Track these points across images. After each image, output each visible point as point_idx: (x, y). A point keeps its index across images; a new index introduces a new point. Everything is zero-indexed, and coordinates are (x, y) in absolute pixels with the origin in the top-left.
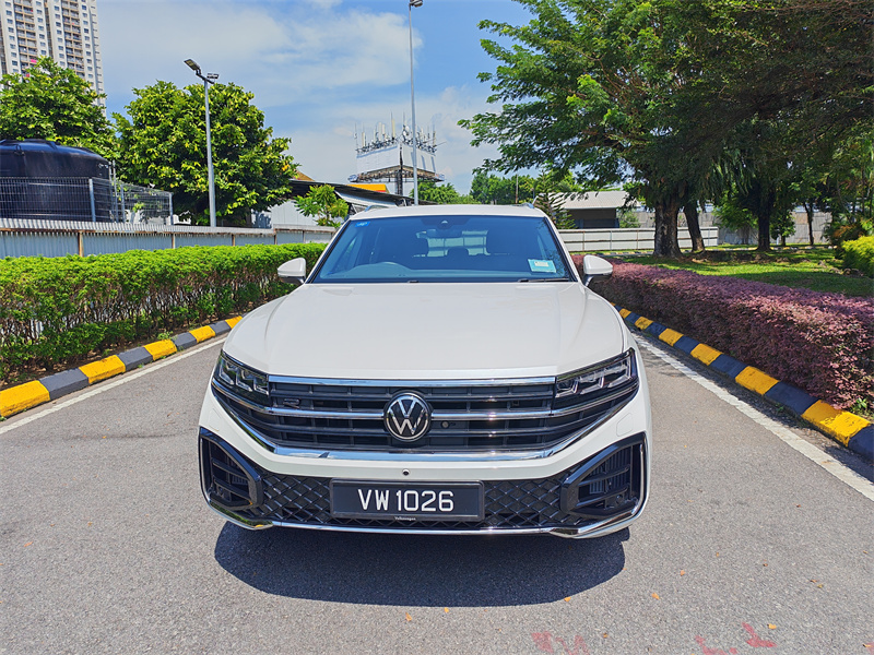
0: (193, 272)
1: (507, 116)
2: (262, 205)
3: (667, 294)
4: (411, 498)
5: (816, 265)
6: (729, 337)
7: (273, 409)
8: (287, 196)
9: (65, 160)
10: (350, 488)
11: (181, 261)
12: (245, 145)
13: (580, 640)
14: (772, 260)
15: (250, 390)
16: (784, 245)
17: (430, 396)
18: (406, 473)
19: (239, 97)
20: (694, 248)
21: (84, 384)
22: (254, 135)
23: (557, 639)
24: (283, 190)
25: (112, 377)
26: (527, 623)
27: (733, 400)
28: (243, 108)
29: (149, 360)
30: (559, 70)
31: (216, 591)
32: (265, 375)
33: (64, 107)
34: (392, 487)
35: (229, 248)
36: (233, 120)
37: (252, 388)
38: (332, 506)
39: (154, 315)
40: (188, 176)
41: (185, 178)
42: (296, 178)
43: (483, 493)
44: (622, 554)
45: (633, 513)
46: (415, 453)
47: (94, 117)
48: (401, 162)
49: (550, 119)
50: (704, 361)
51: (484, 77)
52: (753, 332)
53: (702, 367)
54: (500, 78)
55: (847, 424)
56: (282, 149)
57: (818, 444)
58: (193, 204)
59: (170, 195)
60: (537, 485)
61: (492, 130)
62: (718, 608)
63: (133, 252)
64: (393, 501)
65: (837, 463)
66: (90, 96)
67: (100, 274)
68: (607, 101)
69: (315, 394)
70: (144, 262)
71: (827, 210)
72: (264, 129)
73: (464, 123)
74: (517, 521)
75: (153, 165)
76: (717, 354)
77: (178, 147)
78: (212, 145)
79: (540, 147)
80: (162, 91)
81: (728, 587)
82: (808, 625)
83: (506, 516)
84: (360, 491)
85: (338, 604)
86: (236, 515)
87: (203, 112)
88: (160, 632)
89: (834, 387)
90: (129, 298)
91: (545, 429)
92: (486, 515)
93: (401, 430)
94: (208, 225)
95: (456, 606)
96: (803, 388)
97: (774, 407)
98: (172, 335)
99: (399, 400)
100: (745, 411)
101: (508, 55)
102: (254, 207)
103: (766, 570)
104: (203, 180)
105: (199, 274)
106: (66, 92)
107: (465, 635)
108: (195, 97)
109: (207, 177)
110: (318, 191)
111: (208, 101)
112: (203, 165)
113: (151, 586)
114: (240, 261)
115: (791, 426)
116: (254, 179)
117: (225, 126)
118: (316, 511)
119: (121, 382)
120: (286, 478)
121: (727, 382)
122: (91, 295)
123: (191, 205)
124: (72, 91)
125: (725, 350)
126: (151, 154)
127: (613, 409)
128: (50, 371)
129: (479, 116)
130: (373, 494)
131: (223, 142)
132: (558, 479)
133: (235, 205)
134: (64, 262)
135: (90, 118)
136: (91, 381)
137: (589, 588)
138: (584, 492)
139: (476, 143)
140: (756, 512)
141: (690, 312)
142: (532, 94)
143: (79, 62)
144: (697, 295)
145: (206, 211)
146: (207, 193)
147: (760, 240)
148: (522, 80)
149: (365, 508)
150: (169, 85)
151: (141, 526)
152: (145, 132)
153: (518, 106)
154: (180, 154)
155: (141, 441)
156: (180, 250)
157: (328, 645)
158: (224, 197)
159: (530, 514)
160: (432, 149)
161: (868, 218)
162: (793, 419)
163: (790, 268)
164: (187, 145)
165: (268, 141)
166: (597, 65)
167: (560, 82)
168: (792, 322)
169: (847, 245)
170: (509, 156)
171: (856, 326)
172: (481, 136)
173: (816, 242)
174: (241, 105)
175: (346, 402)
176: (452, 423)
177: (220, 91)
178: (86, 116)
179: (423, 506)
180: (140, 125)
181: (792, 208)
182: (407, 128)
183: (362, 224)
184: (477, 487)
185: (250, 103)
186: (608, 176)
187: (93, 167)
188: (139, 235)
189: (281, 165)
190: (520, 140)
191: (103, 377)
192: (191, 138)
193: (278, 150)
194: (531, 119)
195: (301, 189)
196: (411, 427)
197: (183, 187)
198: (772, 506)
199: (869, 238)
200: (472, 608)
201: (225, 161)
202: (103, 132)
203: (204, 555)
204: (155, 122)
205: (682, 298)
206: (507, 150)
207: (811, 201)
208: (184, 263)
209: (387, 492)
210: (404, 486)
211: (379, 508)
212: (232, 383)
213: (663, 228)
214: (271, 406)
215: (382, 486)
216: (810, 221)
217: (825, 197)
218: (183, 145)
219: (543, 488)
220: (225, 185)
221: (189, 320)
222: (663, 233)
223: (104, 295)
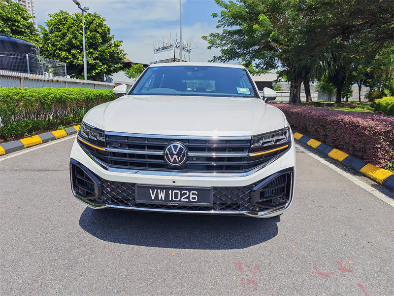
0: (75, 99)
1: (224, 35)
2: (109, 72)
3: (297, 116)
4: (176, 194)
5: (362, 109)
6: (326, 136)
7: (107, 149)
8: (121, 69)
9: (15, 45)
10: (146, 188)
11: (69, 93)
12: (101, 43)
13: (257, 266)
14: (342, 106)
15: (96, 139)
16: (347, 101)
17: (187, 144)
18: (174, 182)
19: (99, 20)
20: (307, 101)
21: (22, 148)
22: (105, 38)
23: (246, 266)
24: (119, 65)
25: (36, 145)
26: (231, 258)
27: (327, 163)
28: (100, 25)
29: (54, 139)
30: (250, 13)
31: (79, 239)
32: (103, 131)
33: (15, 21)
34: (167, 189)
35: (93, 90)
36: (96, 31)
37: (97, 138)
38: (136, 197)
39: (57, 117)
40: (74, 56)
41: (73, 57)
42: (125, 60)
43: (213, 193)
44: (277, 228)
45: (286, 207)
46: (179, 172)
47: (30, 27)
48: (175, 57)
49: (244, 37)
50: (313, 147)
51: (215, 15)
52: (339, 132)
53: (312, 149)
54: (222, 16)
55: (382, 174)
56: (119, 46)
57: (368, 183)
58: (77, 70)
59: (65, 64)
60: (240, 190)
61: (218, 42)
62: (324, 253)
63: (47, 88)
64: (167, 195)
65: (377, 191)
66: (28, 17)
67: (30, 96)
68: (272, 28)
69: (129, 141)
70: (51, 92)
71: (368, 86)
72: (110, 36)
73: (204, 38)
74: (228, 207)
75: (58, 51)
76: (320, 143)
77: (70, 43)
78: (86, 42)
79: (239, 50)
80: (62, 15)
81: (328, 244)
82: (368, 263)
83: (223, 204)
84: (150, 190)
85: (139, 246)
86: (88, 201)
87: (81, 26)
88: (49, 257)
89: (377, 157)
90: (44, 109)
91: (245, 162)
92: (214, 204)
93: (172, 160)
94: (84, 79)
95: (197, 249)
96: (362, 158)
97: (347, 167)
98: (65, 128)
99: (172, 145)
100: (333, 168)
101: (226, 5)
102: (105, 73)
103: (346, 237)
104: (81, 59)
105: (78, 100)
106: (16, 14)
107: (201, 263)
108: (78, 18)
109: (83, 58)
110: (135, 66)
111: (84, 21)
112: (81, 52)
113: (46, 236)
114: (97, 95)
115: (354, 175)
116: (105, 59)
117: (92, 33)
118: (128, 200)
119: (40, 147)
120: (113, 183)
121: (325, 156)
122: (25, 106)
123: (75, 70)
124: (19, 13)
125: (324, 142)
126: (57, 45)
127: (279, 155)
128: (6, 140)
129: (212, 34)
130: (157, 192)
131: (91, 41)
132: (249, 187)
133: (97, 71)
134: (13, 89)
135: (28, 28)
136: (25, 147)
137: (261, 242)
138: (262, 195)
139: (210, 48)
140: (340, 211)
141: (308, 124)
142: (237, 25)
143: (23, 3)
144: (312, 116)
145: (82, 73)
146: (83, 65)
147: (337, 98)
148: (233, 17)
149: (153, 198)
150: (65, 13)
151: (44, 209)
152: (54, 35)
153: (230, 31)
154: (71, 46)
155: (47, 172)
156: (69, 89)
157: (132, 265)
158: (91, 67)
159: (235, 204)
160: (189, 51)
161: (387, 88)
162: (356, 172)
163: (350, 110)
164: (74, 42)
165: (112, 41)
166: (268, 11)
167: (250, 18)
168: (359, 126)
169: (377, 101)
170: (225, 55)
171: (390, 128)
172: (212, 44)
173: (362, 100)
174: (100, 23)
175: (144, 146)
176: (198, 158)
177: (90, 16)
178: (26, 26)
179: (182, 198)
180: (52, 32)
181: (352, 84)
182: (178, 41)
183: (155, 69)
184: (209, 190)
185: (104, 23)
186: (270, 66)
187: (29, 49)
188: (49, 81)
189: (118, 54)
190: (230, 47)
191: (31, 145)
192: (76, 38)
193: (117, 46)
194: (236, 37)
195: (127, 66)
196: (177, 160)
197: (72, 62)
198: (348, 209)
199: (388, 98)
200: (204, 250)
201: (91, 50)
202: (34, 34)
203: (74, 222)
204: (59, 30)
205: (304, 117)
206: (223, 51)
207: (361, 81)
208: (71, 94)
209: (164, 191)
210: (173, 188)
211: (160, 199)
212: (87, 136)
213: (294, 90)
214: (106, 147)
215: (162, 188)
216: (360, 90)
217: (368, 79)
218: (72, 42)
219: (242, 191)
220: (92, 62)
221: (73, 121)
222: (293, 93)
223: (32, 106)
